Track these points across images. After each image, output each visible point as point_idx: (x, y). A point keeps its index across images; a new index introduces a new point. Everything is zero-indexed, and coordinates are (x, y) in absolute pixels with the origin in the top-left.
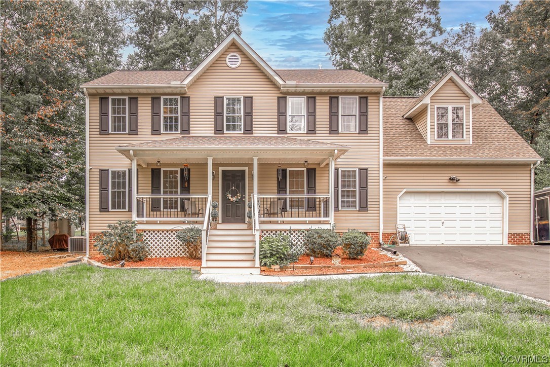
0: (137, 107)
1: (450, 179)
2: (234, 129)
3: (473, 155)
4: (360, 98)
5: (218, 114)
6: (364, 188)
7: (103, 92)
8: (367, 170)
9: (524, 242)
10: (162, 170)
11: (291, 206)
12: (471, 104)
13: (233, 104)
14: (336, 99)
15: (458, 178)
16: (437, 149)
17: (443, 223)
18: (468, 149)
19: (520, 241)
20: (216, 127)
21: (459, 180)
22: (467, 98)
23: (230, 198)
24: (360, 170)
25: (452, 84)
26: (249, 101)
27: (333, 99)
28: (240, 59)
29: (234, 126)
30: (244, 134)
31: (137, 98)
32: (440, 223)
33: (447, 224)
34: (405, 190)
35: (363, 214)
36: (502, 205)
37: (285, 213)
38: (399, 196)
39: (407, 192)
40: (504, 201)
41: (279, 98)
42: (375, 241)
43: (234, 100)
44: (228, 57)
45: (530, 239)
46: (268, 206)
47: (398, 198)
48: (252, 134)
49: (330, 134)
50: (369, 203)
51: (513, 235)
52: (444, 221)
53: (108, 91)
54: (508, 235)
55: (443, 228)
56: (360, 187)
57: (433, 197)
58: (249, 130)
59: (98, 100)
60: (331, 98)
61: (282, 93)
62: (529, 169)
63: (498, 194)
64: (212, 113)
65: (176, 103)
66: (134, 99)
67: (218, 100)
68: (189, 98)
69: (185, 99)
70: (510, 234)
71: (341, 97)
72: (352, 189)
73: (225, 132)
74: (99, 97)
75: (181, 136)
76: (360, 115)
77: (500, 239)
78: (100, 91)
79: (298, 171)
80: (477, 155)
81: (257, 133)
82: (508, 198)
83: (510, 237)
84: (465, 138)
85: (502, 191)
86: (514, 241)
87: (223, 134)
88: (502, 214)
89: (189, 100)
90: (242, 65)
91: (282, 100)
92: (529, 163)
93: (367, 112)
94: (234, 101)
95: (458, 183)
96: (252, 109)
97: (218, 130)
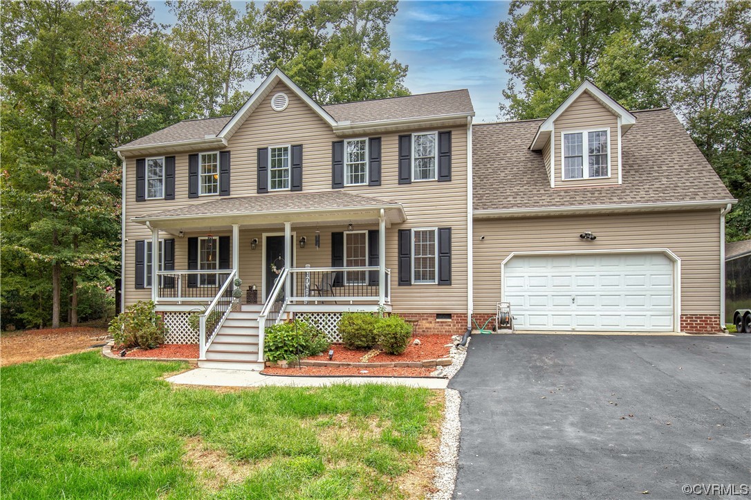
0: (175, 167)
1: (581, 236)
2: (280, 186)
3: (618, 200)
4: (440, 134)
5: (262, 169)
6: (446, 253)
7: (139, 154)
8: (450, 229)
9: (709, 329)
10: (200, 239)
11: (348, 280)
12: (619, 126)
13: (280, 155)
14: (407, 138)
15: (594, 234)
16: (562, 194)
17: (573, 300)
18: (613, 192)
19: (703, 327)
20: (258, 185)
21: (595, 238)
22: (612, 117)
23: (275, 270)
24: (440, 229)
25: (590, 99)
26: (298, 150)
27: (403, 138)
28: (287, 99)
29: (280, 182)
30: (291, 191)
31: (174, 157)
32: (569, 300)
33: (579, 300)
34: (512, 254)
35: (444, 289)
36: (671, 273)
37: (342, 288)
38: (504, 262)
39: (515, 257)
40: (675, 266)
41: (334, 143)
42: (462, 326)
43: (280, 150)
44: (274, 98)
45: (719, 324)
46: (320, 280)
47: (502, 266)
48: (301, 190)
49: (399, 184)
50: (453, 274)
51: (690, 318)
52: (576, 298)
53: (144, 152)
54: (681, 318)
55: (574, 307)
56: (440, 252)
57: (557, 262)
58: (297, 186)
59: (135, 162)
60: (401, 137)
61: (338, 137)
62: (717, 217)
63: (664, 255)
64: (254, 168)
65: (215, 160)
66: (171, 159)
67: (262, 152)
68: (229, 152)
69: (225, 154)
70: (684, 317)
71: (413, 134)
72: (430, 256)
73: (270, 189)
74: (135, 159)
75: (220, 198)
76: (440, 157)
77: (668, 324)
78: (137, 153)
79: (358, 234)
80: (624, 200)
81: (308, 188)
82: (679, 262)
83: (685, 321)
84: (609, 176)
85: (669, 251)
86: (692, 327)
87: (268, 192)
88: (672, 286)
89: (230, 155)
90: (290, 106)
91: (337, 146)
92: (717, 207)
93: (450, 151)
94: (280, 152)
95: (595, 242)
96: (301, 159)
97: (262, 188)
